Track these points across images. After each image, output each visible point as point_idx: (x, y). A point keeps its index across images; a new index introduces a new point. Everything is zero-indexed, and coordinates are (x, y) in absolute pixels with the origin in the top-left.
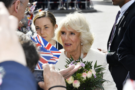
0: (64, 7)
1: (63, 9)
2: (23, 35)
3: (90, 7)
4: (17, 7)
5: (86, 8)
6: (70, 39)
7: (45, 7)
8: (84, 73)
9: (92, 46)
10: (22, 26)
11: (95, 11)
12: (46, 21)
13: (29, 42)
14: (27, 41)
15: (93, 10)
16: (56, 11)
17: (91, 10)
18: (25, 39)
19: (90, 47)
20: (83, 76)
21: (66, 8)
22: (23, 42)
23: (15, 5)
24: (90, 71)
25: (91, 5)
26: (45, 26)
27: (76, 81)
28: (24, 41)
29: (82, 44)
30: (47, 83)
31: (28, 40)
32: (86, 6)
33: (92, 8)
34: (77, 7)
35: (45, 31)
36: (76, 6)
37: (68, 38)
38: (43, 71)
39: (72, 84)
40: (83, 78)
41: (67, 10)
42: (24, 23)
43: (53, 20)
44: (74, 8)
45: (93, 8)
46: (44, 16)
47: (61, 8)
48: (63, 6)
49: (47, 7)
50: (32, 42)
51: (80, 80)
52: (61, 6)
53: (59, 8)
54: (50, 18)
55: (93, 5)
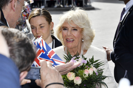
0: (61, 4)
1: (60, 7)
2: (18, 32)
3: (88, 4)
4: (14, 5)
5: (84, 6)
6: (72, 34)
7: (42, 4)
8: (86, 69)
9: (92, 43)
10: (18, 24)
11: (93, 9)
12: (41, 20)
13: (25, 40)
14: (23, 39)
15: (90, 7)
16: (52, 9)
17: (89, 8)
18: (21, 36)
19: (91, 44)
20: (85, 73)
21: (63, 5)
22: (19, 40)
23: (13, 3)
24: (91, 68)
25: (89, 3)
26: (40, 25)
27: (78, 77)
28: (19, 38)
29: (83, 40)
30: (44, 81)
31: (24, 37)
32: (84, 4)
33: (89, 5)
34: (74, 5)
35: (41, 30)
36: (74, 3)
37: (71, 34)
38: (40, 69)
39: (73, 81)
40: (85, 75)
41: (64, 7)
42: (20, 21)
43: (48, 18)
44: (71, 6)
45: (91, 6)
46: (38, 15)
47: (58, 5)
48: (59, 3)
49: (44, 4)
50: (28, 39)
51: (82, 77)
52: (58, 3)
53: (56, 6)
54: (45, 16)
55: (90, 3)
